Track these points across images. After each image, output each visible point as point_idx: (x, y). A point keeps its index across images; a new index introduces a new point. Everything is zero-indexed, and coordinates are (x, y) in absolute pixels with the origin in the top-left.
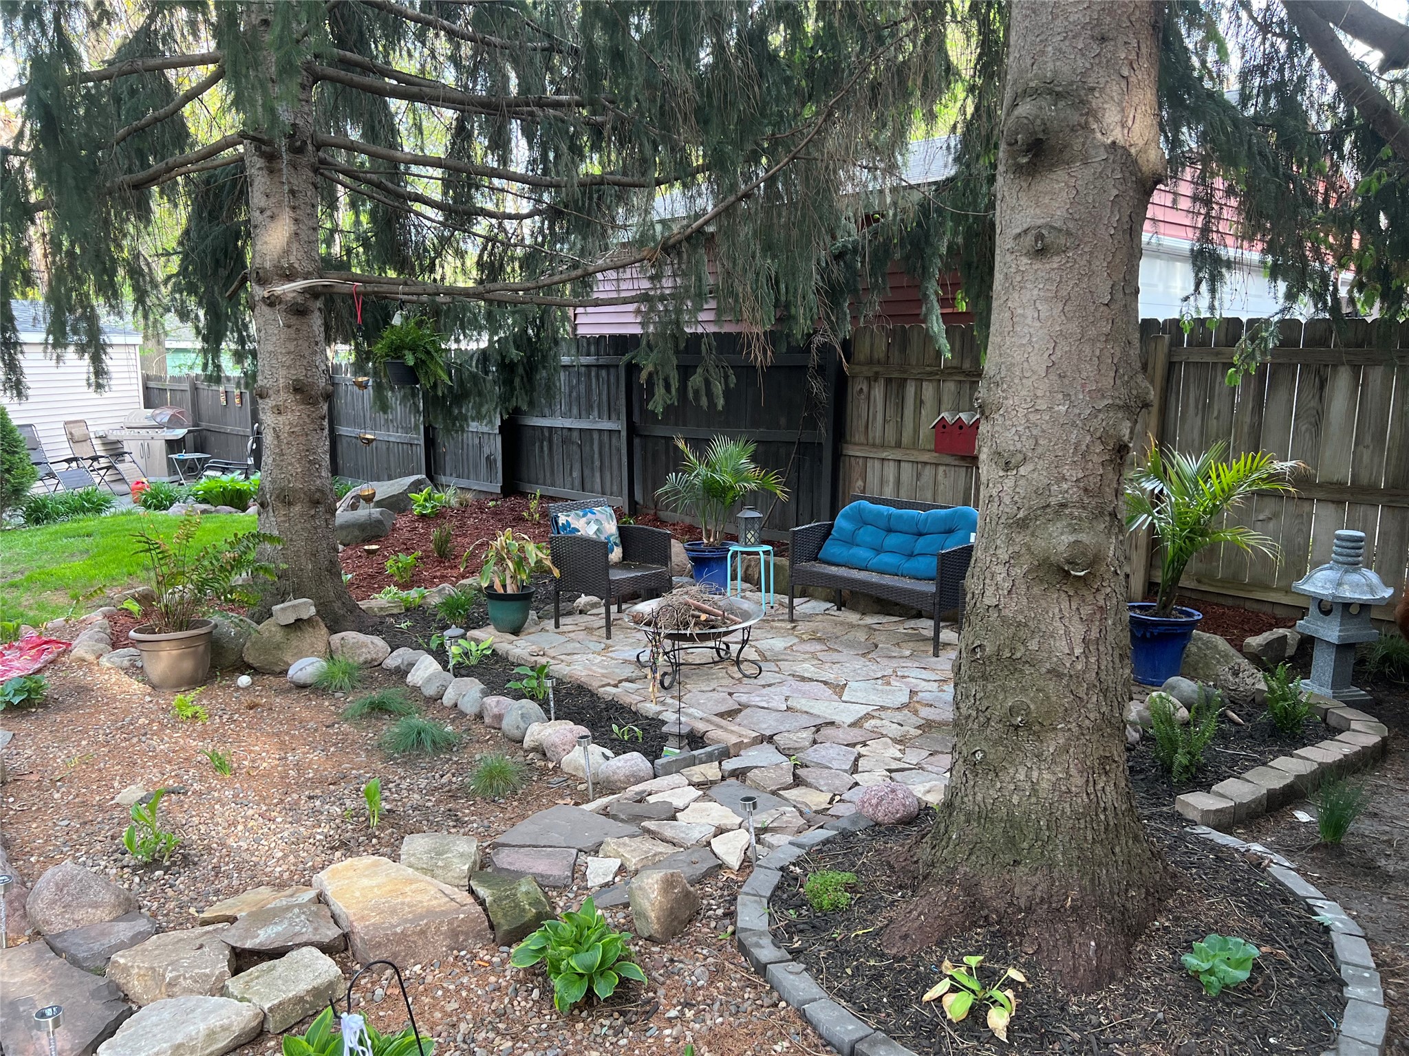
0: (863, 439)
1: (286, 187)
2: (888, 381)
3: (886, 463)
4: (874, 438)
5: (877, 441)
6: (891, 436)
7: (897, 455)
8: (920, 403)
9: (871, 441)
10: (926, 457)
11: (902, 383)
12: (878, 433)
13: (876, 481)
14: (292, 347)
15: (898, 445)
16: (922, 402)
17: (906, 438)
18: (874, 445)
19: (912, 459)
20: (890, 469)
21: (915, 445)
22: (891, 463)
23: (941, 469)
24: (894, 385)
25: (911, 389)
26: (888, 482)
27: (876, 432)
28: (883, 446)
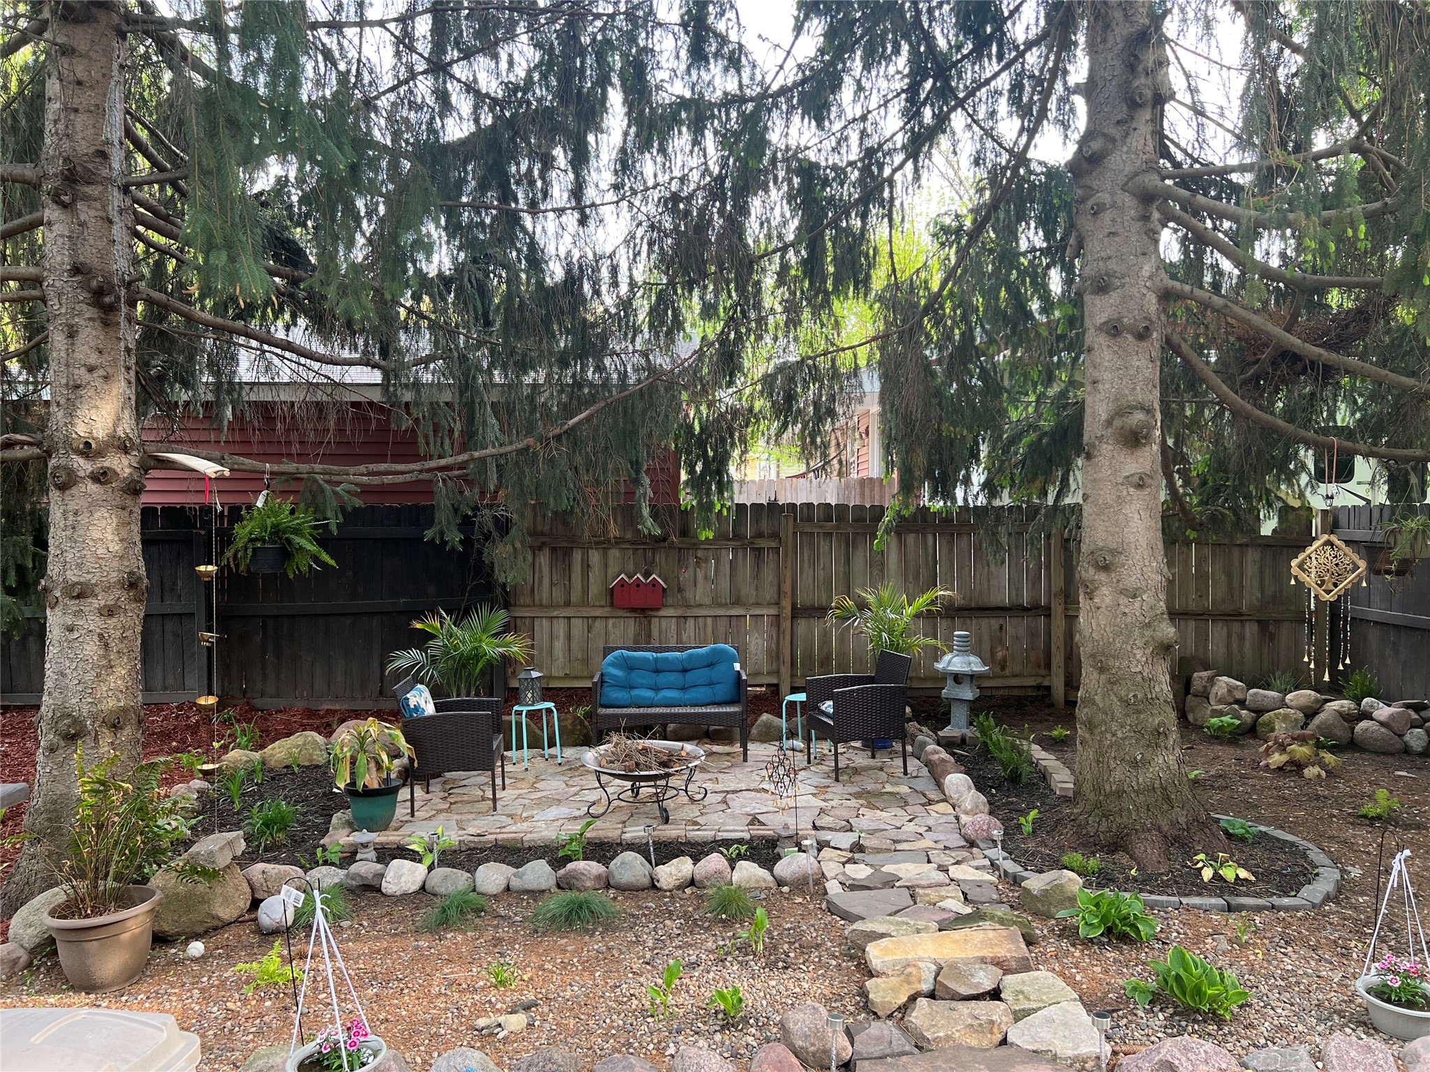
0: (528, 601)
1: (122, 344)
2: (554, 550)
3: (555, 621)
4: (541, 600)
5: (544, 602)
6: (558, 595)
7: (569, 612)
8: (587, 567)
9: (537, 602)
10: (598, 612)
11: (568, 552)
12: (545, 595)
13: (546, 637)
14: (124, 534)
15: (568, 604)
16: (588, 566)
17: (576, 595)
18: (541, 605)
19: (585, 614)
20: (560, 627)
21: (585, 602)
22: (561, 621)
23: (611, 622)
24: (560, 554)
25: (577, 556)
26: (558, 637)
27: (544, 594)
28: (551, 606)
